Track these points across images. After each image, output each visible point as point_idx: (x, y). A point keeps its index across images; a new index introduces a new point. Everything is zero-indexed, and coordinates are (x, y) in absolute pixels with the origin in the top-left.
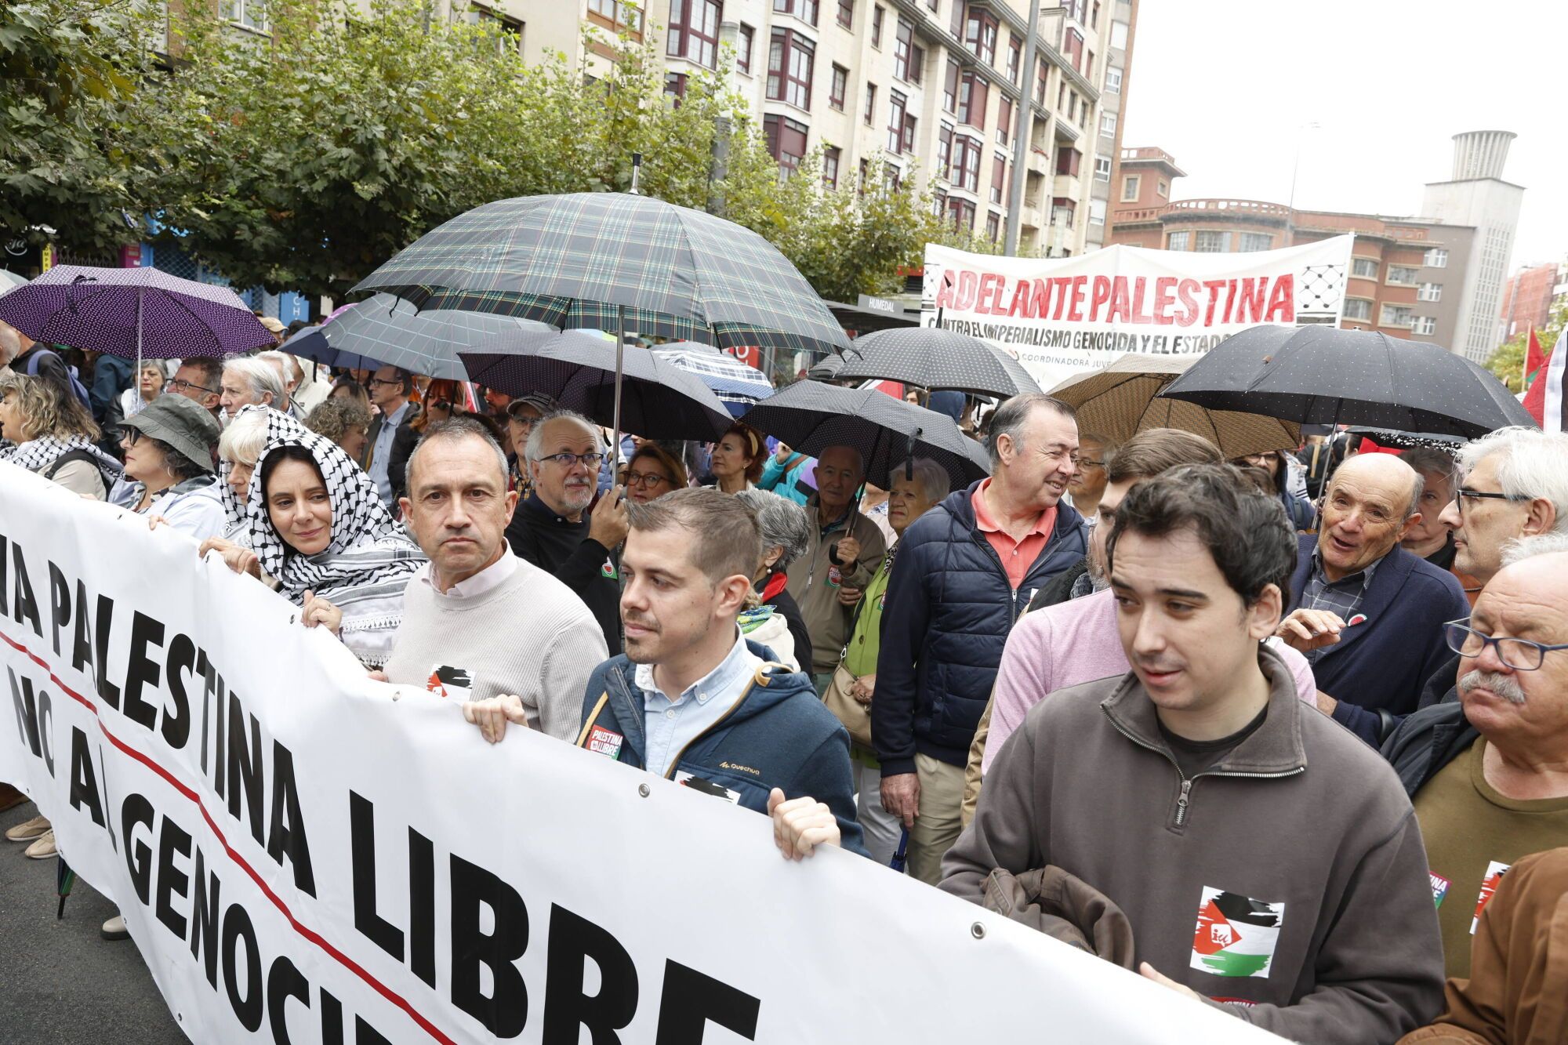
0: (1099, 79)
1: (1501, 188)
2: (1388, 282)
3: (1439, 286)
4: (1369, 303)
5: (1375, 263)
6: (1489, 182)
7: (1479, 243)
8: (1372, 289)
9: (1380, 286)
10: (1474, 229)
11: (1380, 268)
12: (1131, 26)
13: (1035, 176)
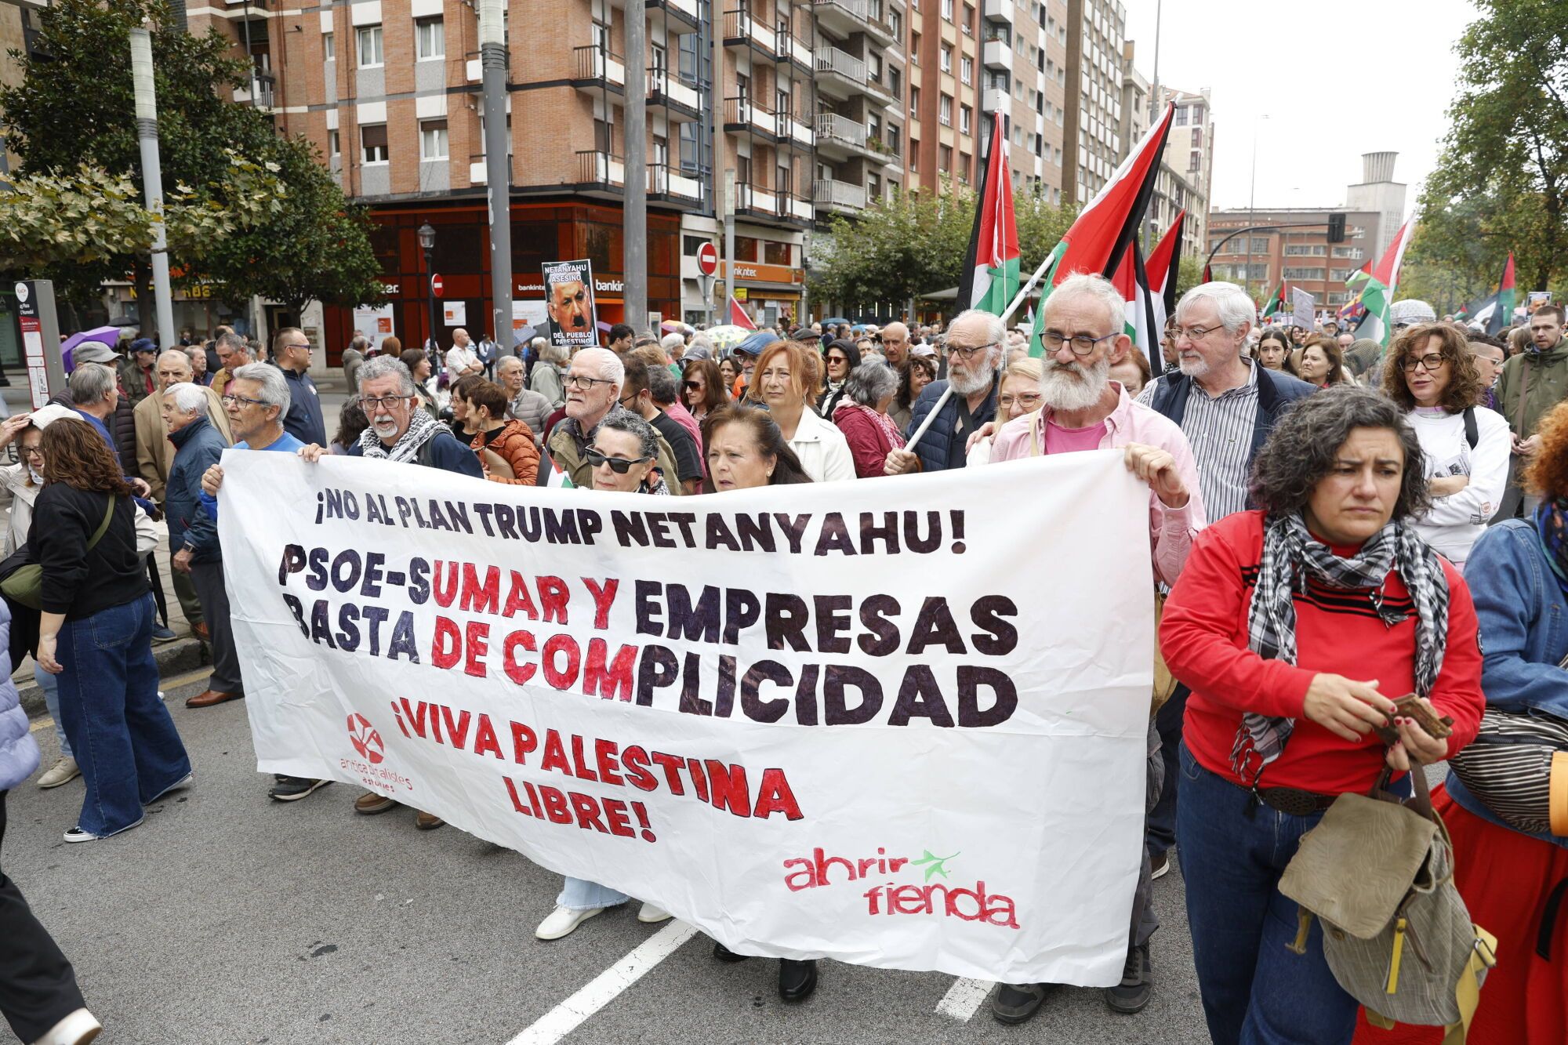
0: (1201, 190)
1: (1392, 186)
2: (1334, 255)
3: (1361, 249)
4: (1323, 270)
5: (1325, 247)
6: (1384, 185)
7: (1383, 221)
8: (1325, 262)
9: (1329, 260)
10: (1378, 214)
11: (1328, 250)
12: (1211, 159)
13: (1190, 242)
